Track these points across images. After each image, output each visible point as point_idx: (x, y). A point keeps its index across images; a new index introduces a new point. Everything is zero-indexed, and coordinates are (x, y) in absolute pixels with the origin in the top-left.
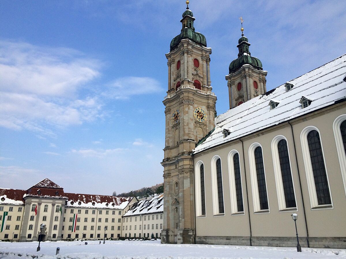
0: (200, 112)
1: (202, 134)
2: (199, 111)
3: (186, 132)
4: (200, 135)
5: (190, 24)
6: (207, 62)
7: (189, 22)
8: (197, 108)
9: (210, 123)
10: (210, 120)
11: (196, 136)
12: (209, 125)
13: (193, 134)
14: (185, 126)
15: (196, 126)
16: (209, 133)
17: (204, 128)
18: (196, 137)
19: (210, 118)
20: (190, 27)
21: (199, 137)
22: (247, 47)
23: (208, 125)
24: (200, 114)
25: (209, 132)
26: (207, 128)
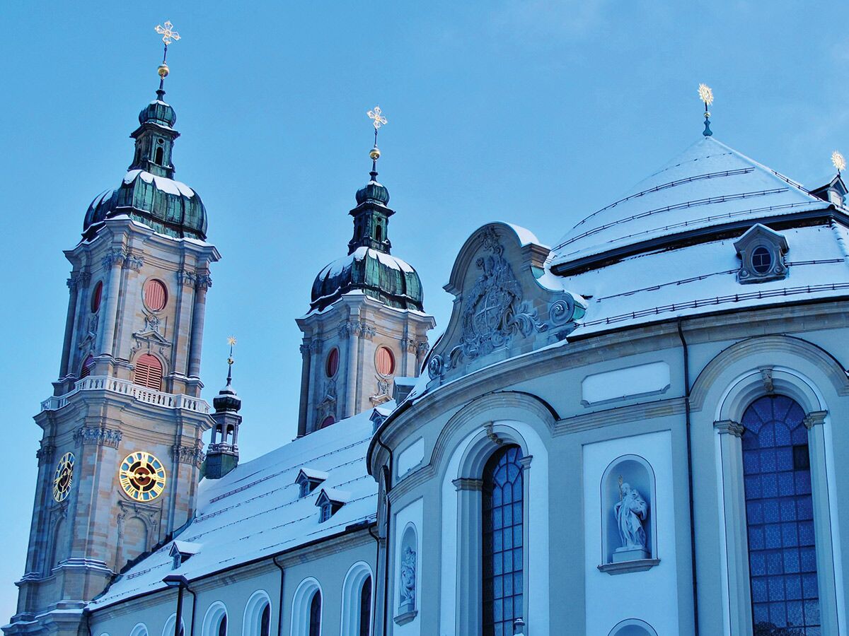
0: (144, 465)
1: (142, 540)
2: (139, 464)
3: (79, 538)
4: (135, 544)
5: (160, 152)
6: (196, 291)
7: (155, 146)
8: (134, 455)
9: (174, 503)
10: (175, 495)
11: (118, 549)
12: (171, 511)
13: (105, 545)
14: (81, 515)
15: (122, 513)
16: (167, 536)
17: (152, 519)
18: (115, 551)
19: (175, 488)
20: (159, 161)
21: (129, 552)
22: (379, 219)
23: (168, 511)
24: (141, 474)
25: (169, 534)
26: (164, 522)
